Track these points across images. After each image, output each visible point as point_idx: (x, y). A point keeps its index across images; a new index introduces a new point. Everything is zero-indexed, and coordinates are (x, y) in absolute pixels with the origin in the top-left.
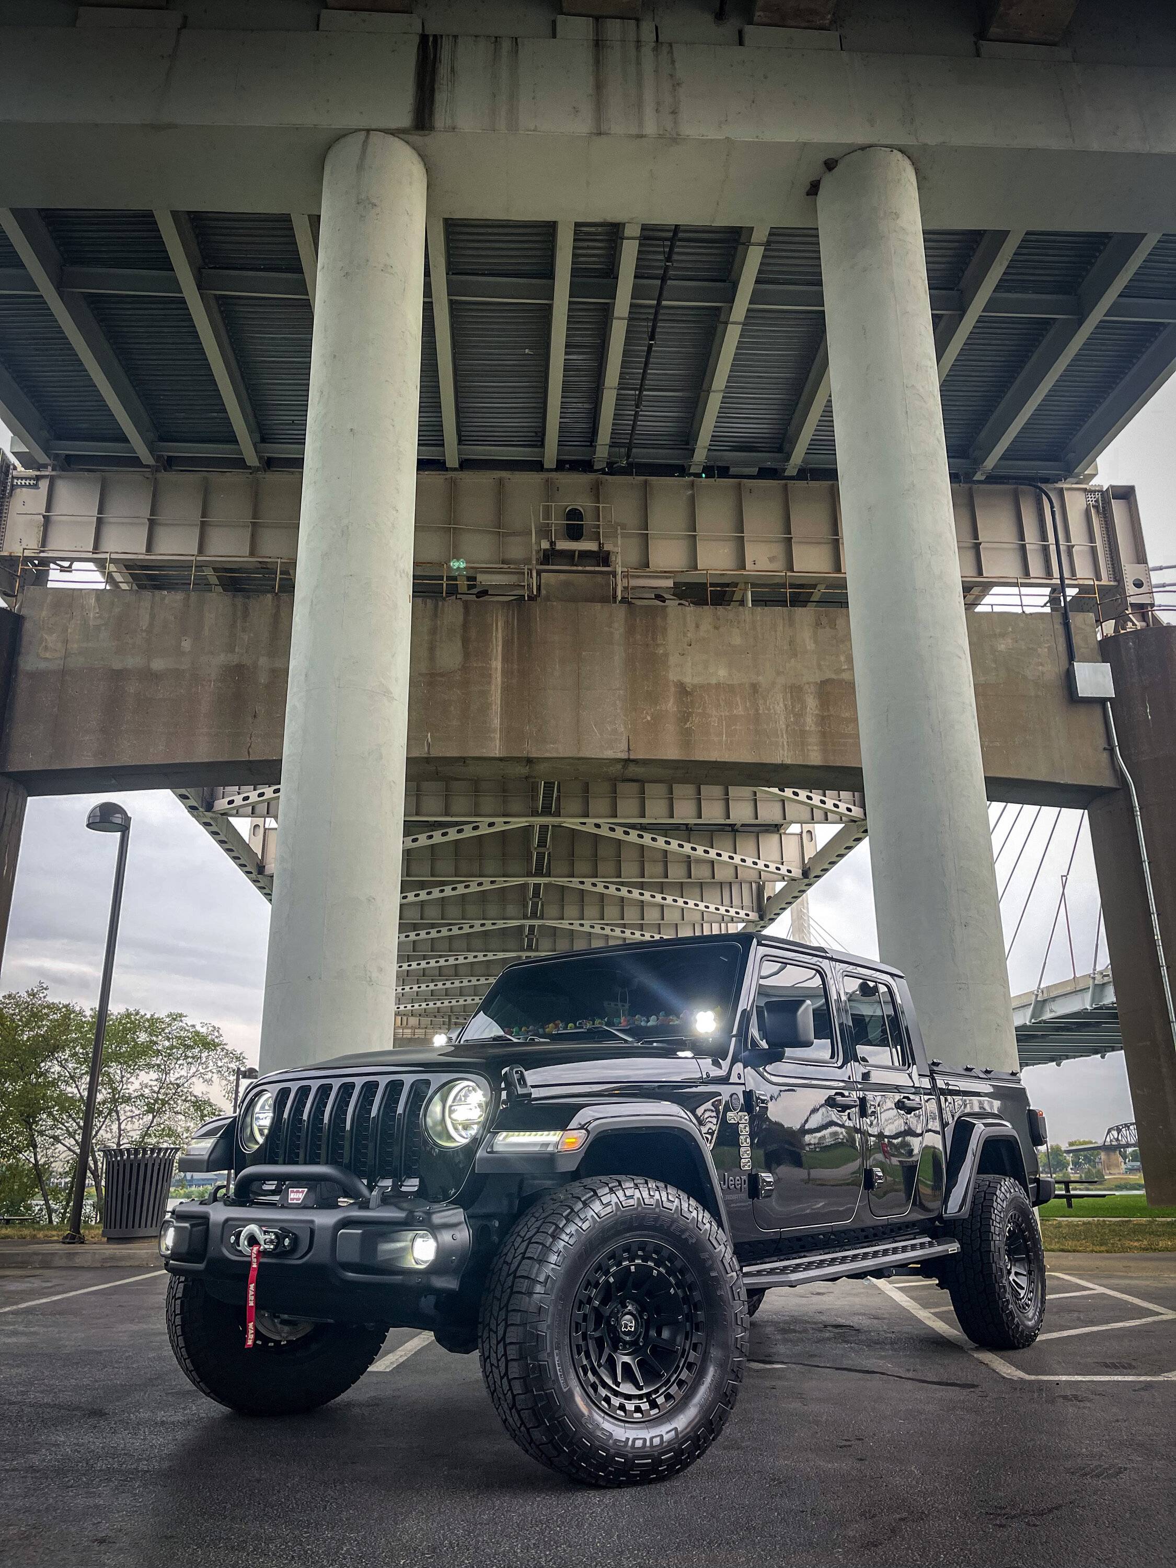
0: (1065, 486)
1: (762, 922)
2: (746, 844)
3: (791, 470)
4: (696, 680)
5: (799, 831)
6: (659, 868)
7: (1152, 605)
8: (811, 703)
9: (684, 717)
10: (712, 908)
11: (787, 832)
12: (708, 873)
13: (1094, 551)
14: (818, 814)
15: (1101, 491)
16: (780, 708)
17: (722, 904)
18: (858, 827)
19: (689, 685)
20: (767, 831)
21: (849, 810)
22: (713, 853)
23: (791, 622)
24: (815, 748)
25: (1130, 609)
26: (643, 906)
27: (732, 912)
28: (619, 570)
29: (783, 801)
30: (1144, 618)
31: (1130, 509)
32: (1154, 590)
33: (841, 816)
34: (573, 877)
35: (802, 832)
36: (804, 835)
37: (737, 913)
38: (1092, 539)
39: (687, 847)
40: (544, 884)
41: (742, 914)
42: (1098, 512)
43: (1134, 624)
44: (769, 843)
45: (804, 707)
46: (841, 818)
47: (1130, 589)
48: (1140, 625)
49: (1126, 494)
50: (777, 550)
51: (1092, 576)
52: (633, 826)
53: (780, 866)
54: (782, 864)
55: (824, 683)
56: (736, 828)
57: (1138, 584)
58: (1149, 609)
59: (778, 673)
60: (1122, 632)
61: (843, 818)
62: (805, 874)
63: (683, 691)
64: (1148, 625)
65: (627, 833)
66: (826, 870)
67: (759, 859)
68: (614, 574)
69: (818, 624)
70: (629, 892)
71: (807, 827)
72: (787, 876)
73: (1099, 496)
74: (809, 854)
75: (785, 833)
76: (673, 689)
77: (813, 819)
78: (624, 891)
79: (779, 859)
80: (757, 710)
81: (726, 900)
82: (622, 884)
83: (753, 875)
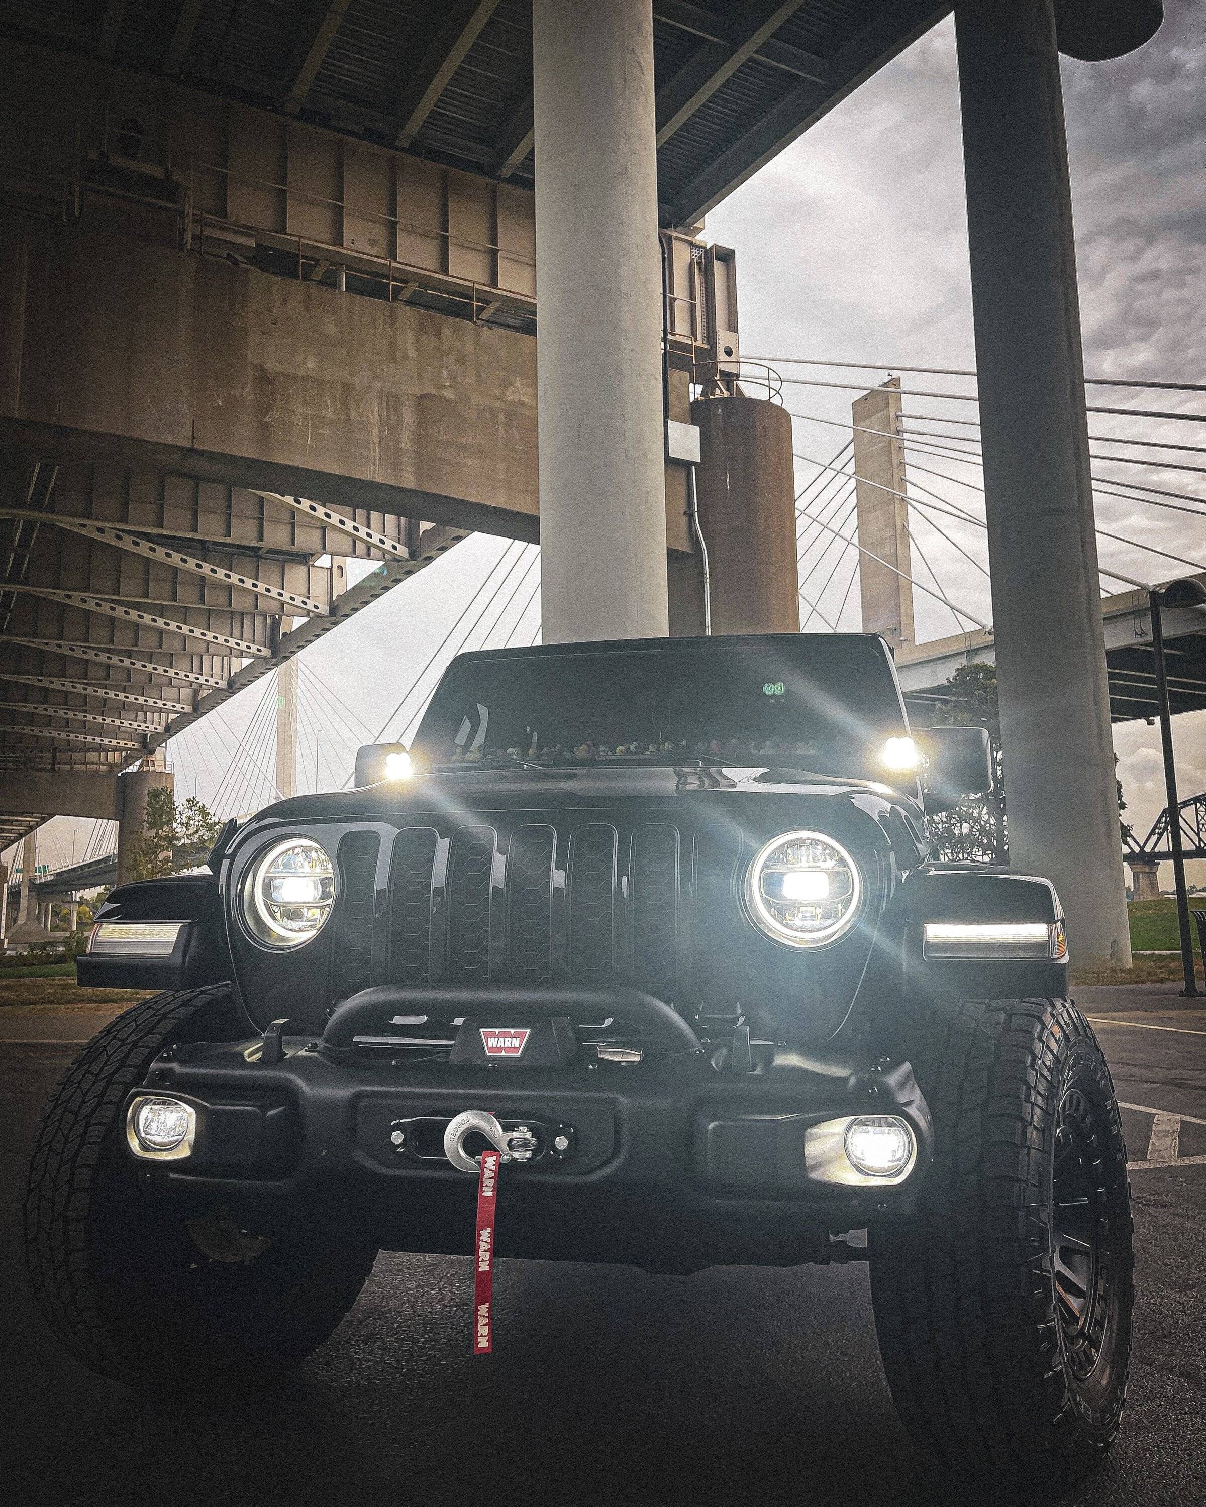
0: (675, 234)
1: (274, 660)
2: (270, 571)
3: (403, 141)
4: (279, 368)
5: (328, 565)
6: (166, 589)
7: (738, 376)
8: (408, 417)
9: (264, 409)
10: (221, 640)
11: (316, 564)
12: (222, 600)
13: (692, 308)
14: (361, 548)
15: (704, 248)
16: (374, 418)
17: (231, 636)
18: (400, 568)
19: (271, 371)
20: (292, 561)
21: (395, 547)
22: (235, 578)
23: (393, 319)
24: (410, 469)
25: (718, 375)
26: (137, 632)
27: (243, 645)
28: (189, 210)
29: (324, 529)
30: (729, 389)
31: (728, 272)
32: (741, 360)
33: (385, 552)
34: (58, 588)
35: (332, 566)
36: (335, 570)
37: (249, 647)
38: (692, 296)
39: (206, 568)
40: (19, 593)
41: (254, 648)
42: (700, 269)
43: (722, 392)
44: (296, 574)
45: (399, 422)
46: (384, 555)
47: (721, 356)
48: (726, 394)
49: (727, 257)
50: (380, 232)
51: (688, 334)
52: (147, 537)
53: (306, 600)
54: (308, 598)
55: (425, 396)
56: (260, 552)
57: (729, 352)
58: (735, 378)
59: (375, 376)
60: (711, 397)
61: (387, 556)
62: (333, 610)
63: (263, 378)
64: (731, 395)
65: (136, 544)
66: (357, 610)
67: (283, 589)
68: (182, 214)
69: (421, 330)
70: (126, 613)
71: (338, 560)
72: (313, 612)
73: (702, 252)
74: (338, 591)
75: (313, 566)
76: (251, 373)
77: (354, 553)
78: (120, 612)
79: (303, 591)
80: (348, 416)
81: (236, 631)
82: (118, 602)
83: (274, 606)
